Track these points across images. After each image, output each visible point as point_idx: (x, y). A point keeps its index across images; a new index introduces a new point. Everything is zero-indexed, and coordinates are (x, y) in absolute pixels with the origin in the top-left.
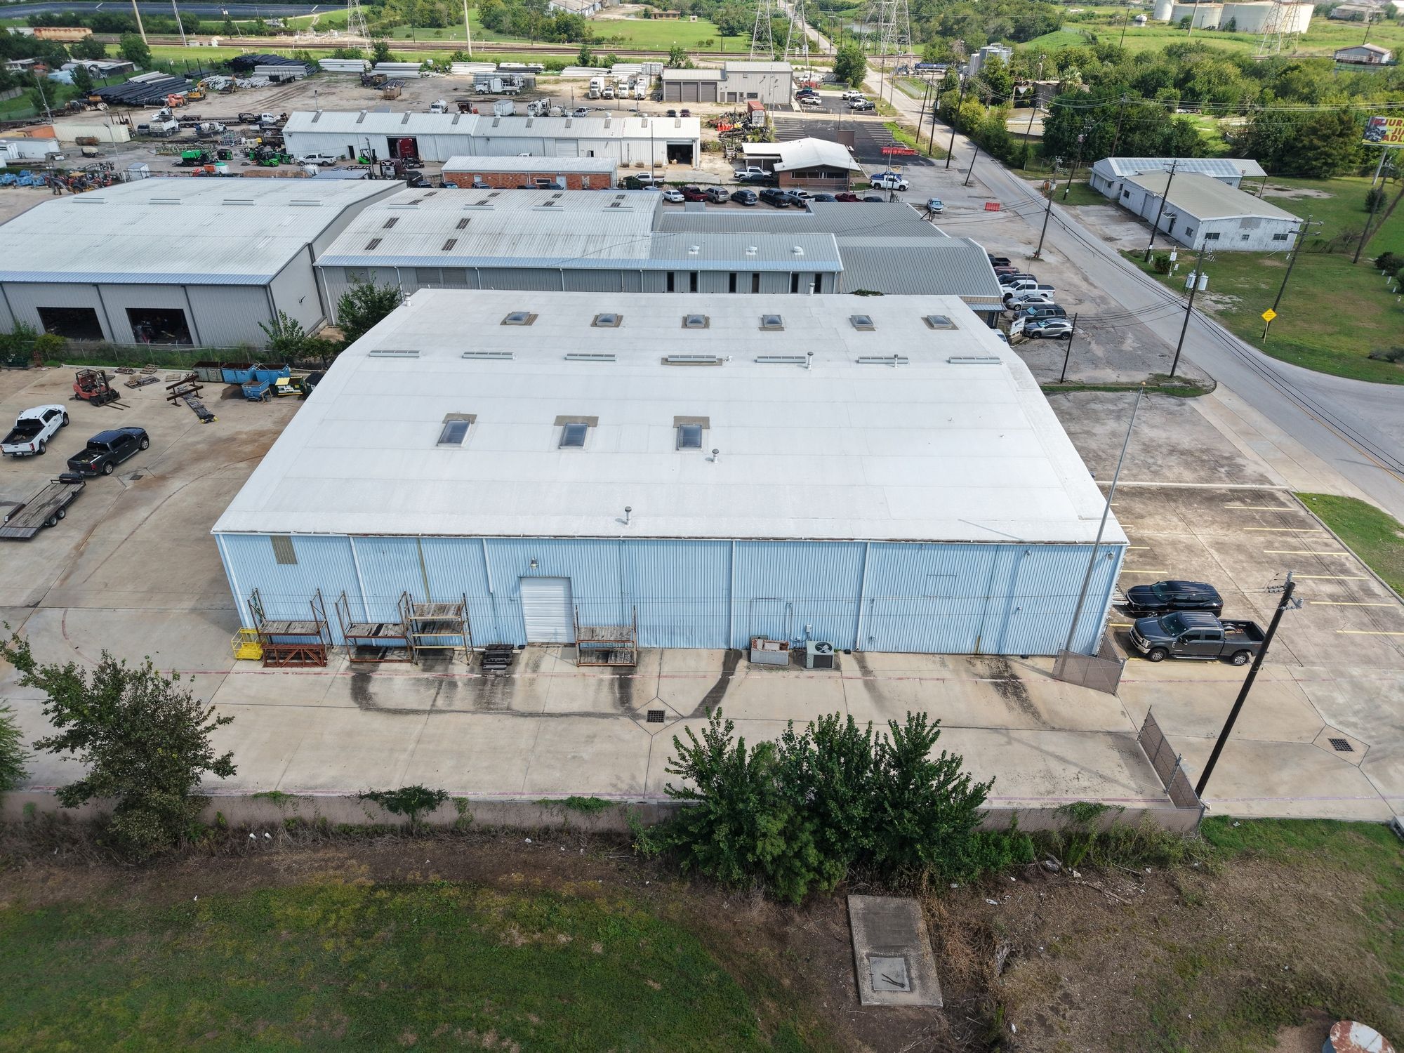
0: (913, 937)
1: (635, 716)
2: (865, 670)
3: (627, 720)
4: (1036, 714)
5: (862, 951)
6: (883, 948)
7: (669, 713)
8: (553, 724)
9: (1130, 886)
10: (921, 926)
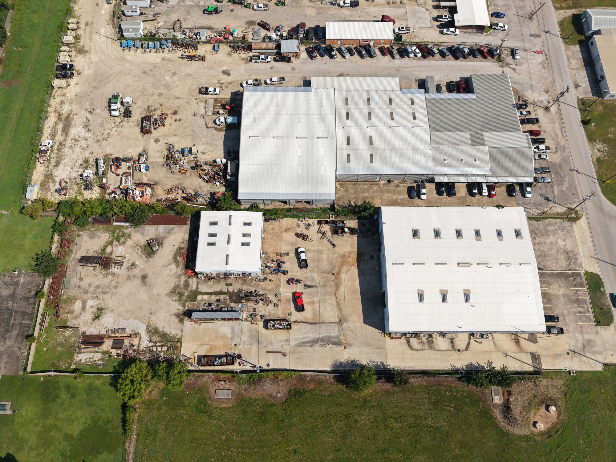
0: (500, 393)
1: (456, 351)
2: (493, 339)
3: (454, 351)
4: (521, 349)
5: (493, 395)
6: (496, 395)
7: (461, 350)
8: (443, 352)
9: (530, 384)
10: (501, 391)
